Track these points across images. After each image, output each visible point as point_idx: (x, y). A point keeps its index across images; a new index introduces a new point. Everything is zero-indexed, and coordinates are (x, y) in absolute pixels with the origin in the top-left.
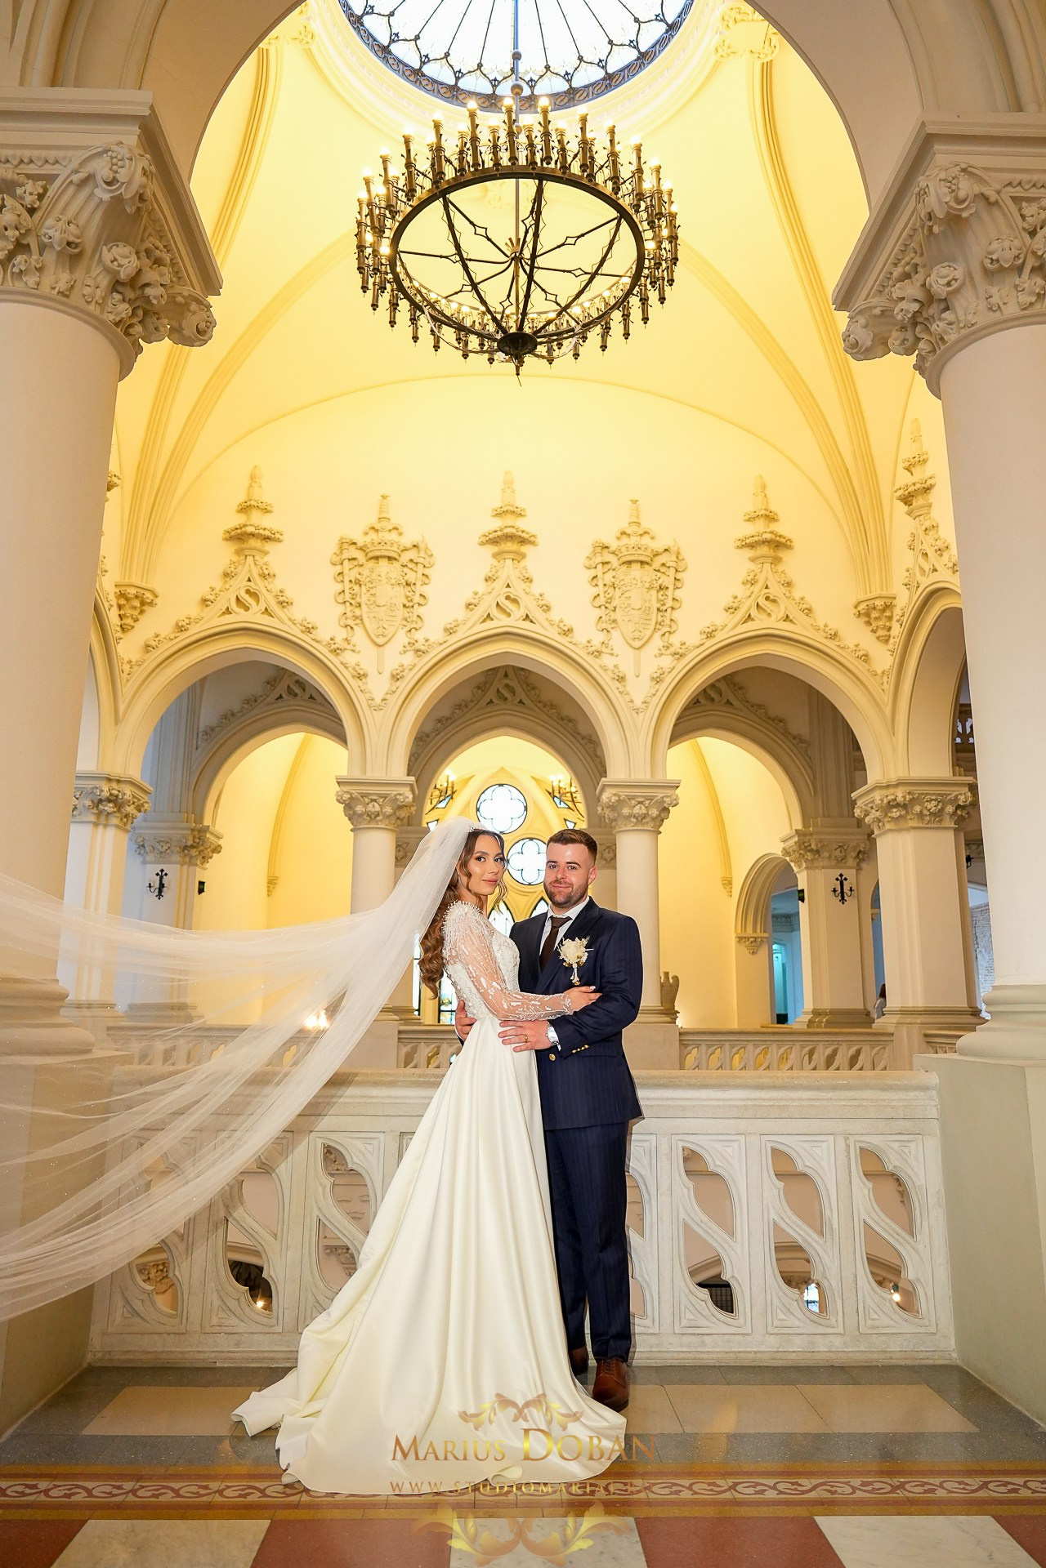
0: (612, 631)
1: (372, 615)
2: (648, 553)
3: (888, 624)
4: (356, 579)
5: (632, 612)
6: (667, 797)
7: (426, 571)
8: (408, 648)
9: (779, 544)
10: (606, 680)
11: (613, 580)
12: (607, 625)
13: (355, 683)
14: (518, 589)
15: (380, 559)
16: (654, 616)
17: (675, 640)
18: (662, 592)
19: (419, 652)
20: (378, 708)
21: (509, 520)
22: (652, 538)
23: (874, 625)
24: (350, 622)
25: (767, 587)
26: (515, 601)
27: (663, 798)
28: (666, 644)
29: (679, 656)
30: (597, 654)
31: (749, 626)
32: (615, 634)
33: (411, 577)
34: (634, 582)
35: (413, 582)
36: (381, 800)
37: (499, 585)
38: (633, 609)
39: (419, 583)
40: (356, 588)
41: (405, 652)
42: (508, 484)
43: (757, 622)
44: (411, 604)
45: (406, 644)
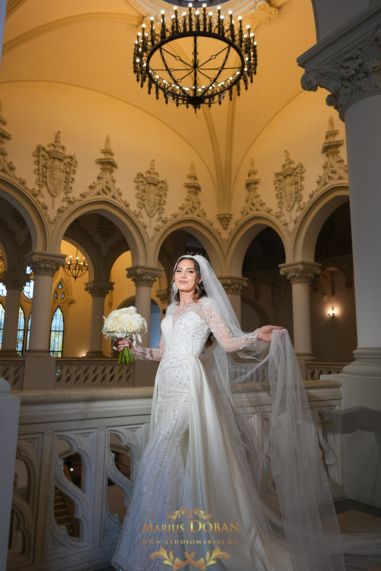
0: (143, 209)
1: (51, 182)
2: (157, 181)
3: (228, 224)
4: (45, 165)
5: (150, 203)
6: (159, 274)
7: (75, 169)
8: (65, 199)
9: (198, 188)
10: (140, 227)
11: (144, 189)
12: (141, 206)
13: (43, 211)
14: (111, 184)
15: (56, 160)
16: (157, 206)
17: (164, 216)
18: (160, 197)
19: (70, 202)
20: (52, 223)
21: (109, 156)
22: (158, 176)
23: (223, 223)
24: (41, 183)
25: (193, 203)
26: (109, 189)
27: (157, 274)
28: (160, 217)
29: (164, 222)
30: (137, 216)
31: (187, 216)
32: (144, 210)
33: (68, 169)
34: (152, 191)
35: (69, 172)
36: (52, 263)
37: (103, 182)
38: (151, 202)
39: (71, 173)
40: (45, 169)
41: (64, 201)
42: (108, 140)
43: (190, 215)
44: (68, 181)
45: (65, 198)
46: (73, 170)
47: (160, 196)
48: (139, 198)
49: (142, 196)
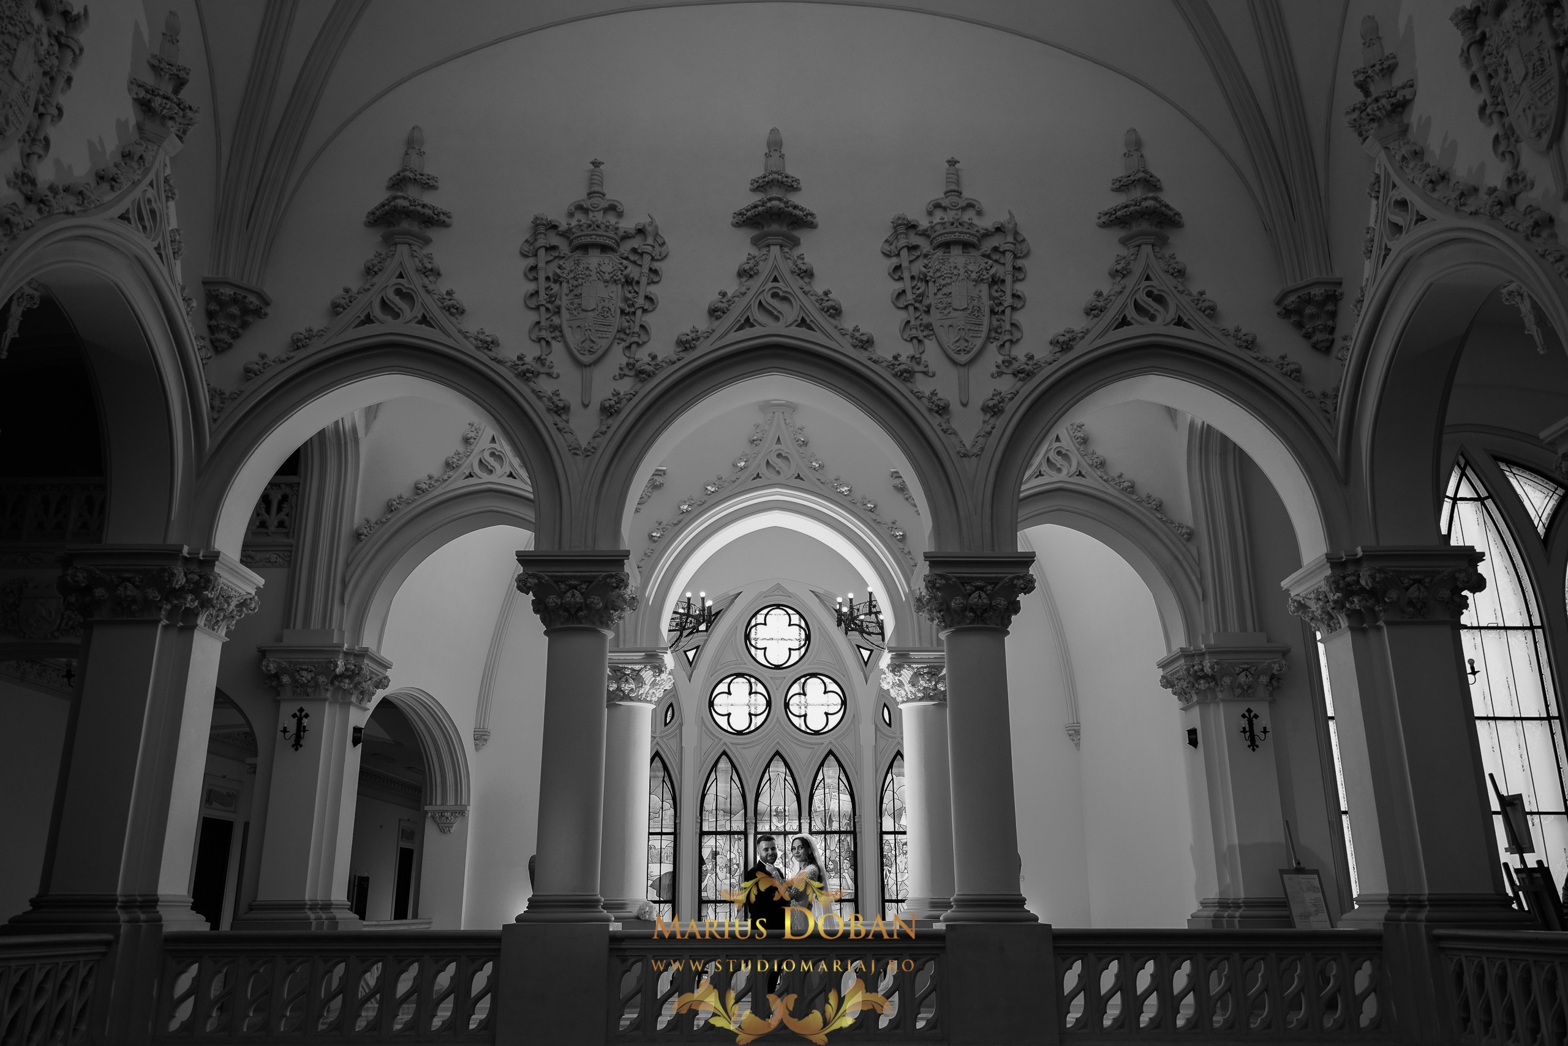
46: (650, 269)
47: (995, 281)
48: (906, 308)
49: (920, 298)
